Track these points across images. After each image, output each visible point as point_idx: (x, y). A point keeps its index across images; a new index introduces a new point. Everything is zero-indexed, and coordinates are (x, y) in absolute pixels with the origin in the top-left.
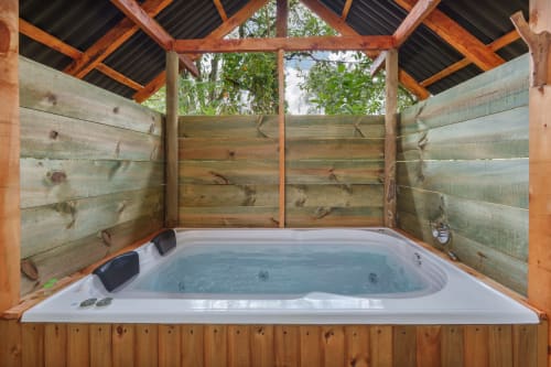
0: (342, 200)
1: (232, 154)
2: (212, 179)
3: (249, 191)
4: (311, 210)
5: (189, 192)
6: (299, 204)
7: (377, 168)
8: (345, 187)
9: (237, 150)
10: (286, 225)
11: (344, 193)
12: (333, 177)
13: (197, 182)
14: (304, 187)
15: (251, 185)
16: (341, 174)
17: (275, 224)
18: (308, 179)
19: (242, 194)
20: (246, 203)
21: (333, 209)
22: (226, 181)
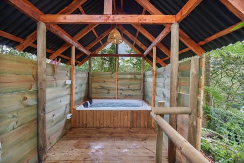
0: (131, 93)
1: (105, 81)
2: (99, 87)
3: (109, 90)
4: (124, 95)
5: (94, 90)
6: (121, 94)
7: (139, 85)
8: (132, 90)
9: (106, 80)
10: (117, 99)
11: (132, 91)
12: (129, 87)
13: (96, 88)
14: (122, 90)
15: (109, 89)
16: (131, 87)
17: (115, 98)
18: (123, 88)
19: (107, 91)
20: (108, 93)
21: (129, 95)
22: (103, 88)
